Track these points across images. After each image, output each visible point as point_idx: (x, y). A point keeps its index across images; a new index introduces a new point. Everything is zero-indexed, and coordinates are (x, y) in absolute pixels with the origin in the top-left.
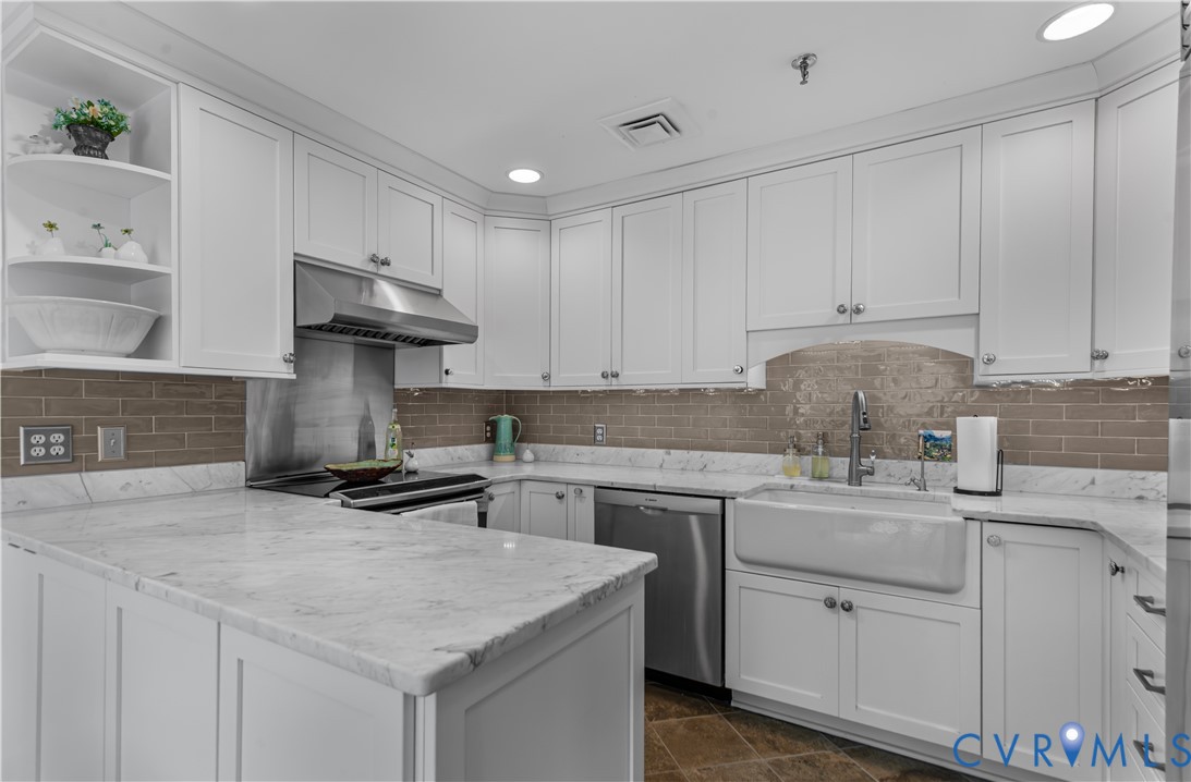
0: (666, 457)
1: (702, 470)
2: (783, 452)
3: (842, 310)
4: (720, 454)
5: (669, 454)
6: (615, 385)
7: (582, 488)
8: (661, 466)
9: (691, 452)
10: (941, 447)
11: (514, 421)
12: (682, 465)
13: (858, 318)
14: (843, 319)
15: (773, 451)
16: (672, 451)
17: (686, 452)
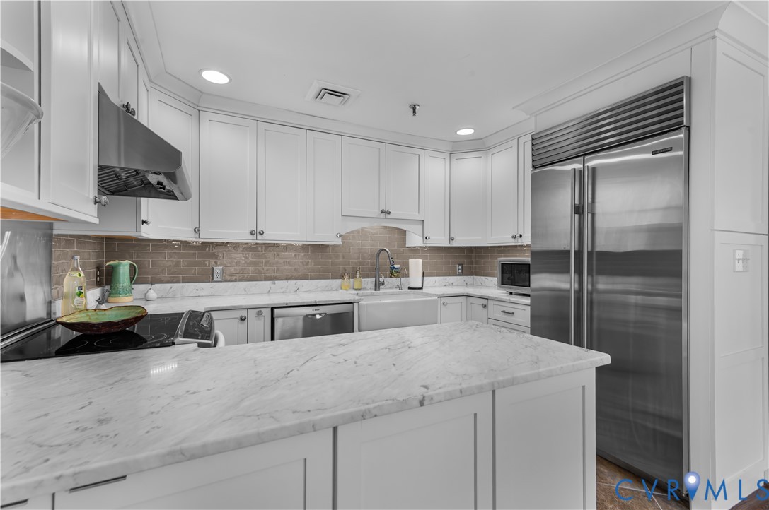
0: (273, 286)
1: (296, 291)
2: (342, 277)
3: (383, 212)
4: (307, 281)
5: (275, 284)
6: (260, 239)
7: (262, 310)
8: (269, 292)
9: (289, 281)
10: (397, 272)
11: (131, 265)
12: (283, 290)
13: (389, 216)
14: (383, 215)
15: (334, 277)
16: (276, 282)
17: (285, 281)
